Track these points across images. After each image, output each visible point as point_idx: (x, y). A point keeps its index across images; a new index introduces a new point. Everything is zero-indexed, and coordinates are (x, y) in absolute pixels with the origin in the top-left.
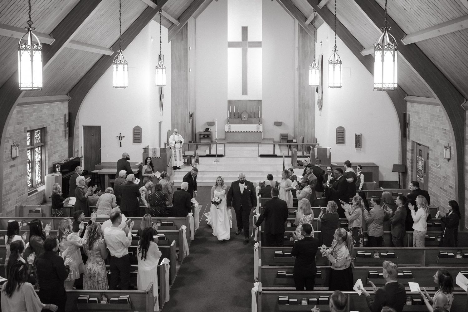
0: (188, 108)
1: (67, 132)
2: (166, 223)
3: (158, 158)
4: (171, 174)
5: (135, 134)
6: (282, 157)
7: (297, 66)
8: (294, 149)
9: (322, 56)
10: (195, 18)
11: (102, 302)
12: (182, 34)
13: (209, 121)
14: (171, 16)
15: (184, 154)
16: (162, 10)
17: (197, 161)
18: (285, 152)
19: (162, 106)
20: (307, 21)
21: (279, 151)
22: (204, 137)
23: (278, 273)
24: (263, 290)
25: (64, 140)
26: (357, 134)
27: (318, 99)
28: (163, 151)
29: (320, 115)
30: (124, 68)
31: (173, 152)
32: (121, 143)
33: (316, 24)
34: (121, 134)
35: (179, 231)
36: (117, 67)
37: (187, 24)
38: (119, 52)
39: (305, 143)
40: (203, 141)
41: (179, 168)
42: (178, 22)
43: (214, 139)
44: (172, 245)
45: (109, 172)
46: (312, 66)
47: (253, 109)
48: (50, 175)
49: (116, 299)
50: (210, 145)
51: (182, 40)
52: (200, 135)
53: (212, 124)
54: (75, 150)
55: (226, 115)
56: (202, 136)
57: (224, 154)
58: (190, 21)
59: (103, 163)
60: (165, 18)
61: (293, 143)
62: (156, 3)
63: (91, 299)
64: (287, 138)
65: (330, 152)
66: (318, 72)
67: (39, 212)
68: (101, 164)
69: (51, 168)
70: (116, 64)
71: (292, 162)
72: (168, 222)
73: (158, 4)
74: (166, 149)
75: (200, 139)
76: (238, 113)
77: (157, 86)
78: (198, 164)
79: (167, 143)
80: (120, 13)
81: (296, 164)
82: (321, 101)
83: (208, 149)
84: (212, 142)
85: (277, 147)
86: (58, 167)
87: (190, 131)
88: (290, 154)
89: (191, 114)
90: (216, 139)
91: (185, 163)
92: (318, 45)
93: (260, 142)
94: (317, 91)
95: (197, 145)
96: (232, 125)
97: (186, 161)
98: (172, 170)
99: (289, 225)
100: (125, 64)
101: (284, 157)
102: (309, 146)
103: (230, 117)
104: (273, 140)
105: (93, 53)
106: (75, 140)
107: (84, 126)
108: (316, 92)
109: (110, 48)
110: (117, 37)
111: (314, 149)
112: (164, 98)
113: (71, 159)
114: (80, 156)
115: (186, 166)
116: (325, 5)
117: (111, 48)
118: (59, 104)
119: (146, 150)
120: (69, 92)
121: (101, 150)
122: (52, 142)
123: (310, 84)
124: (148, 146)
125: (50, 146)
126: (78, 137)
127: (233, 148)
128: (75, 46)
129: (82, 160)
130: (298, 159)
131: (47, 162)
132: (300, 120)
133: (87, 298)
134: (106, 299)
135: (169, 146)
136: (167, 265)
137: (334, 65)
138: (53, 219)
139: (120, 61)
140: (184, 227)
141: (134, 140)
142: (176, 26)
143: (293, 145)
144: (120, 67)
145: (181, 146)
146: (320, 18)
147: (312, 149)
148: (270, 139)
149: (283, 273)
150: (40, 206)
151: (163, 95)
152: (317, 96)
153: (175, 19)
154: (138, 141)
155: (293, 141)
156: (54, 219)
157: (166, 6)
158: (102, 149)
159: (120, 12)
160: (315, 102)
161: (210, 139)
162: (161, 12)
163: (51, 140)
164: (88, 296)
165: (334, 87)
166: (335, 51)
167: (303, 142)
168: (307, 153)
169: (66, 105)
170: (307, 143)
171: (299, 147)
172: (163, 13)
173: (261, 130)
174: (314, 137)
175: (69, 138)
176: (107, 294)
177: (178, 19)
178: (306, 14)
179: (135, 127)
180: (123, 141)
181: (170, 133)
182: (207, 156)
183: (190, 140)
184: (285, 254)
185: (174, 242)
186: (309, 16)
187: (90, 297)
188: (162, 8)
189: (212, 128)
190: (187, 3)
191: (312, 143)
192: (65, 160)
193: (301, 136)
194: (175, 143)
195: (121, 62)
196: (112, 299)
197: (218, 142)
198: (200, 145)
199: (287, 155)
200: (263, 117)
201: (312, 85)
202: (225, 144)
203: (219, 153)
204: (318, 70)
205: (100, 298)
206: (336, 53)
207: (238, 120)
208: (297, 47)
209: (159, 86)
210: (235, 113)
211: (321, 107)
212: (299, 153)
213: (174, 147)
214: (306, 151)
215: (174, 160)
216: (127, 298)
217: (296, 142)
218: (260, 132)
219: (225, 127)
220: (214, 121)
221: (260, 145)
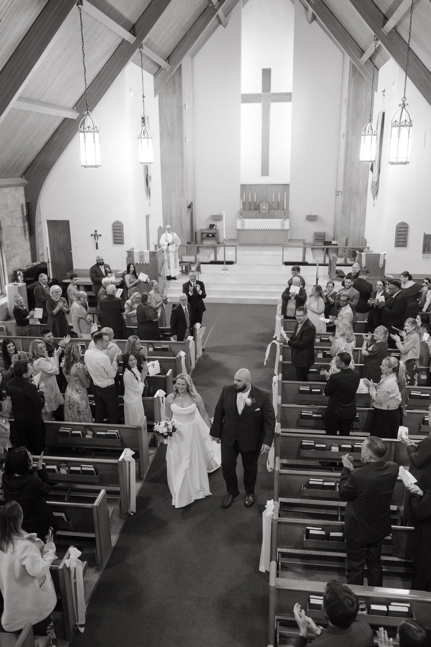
0: (186, 195)
1: (27, 228)
2: (160, 347)
3: (147, 264)
4: (165, 286)
5: (115, 231)
6: (315, 265)
7: (343, 130)
8: (333, 255)
9: (384, 114)
10: (193, 56)
11: (87, 436)
12: (174, 82)
13: (215, 214)
14: (158, 54)
15: (182, 259)
16: (144, 46)
17: (198, 269)
18: (320, 258)
19: (149, 192)
20: (364, 55)
21: (311, 256)
22: (208, 236)
23: (303, 414)
24: (282, 432)
25: (24, 239)
26: (427, 233)
27: (373, 182)
28: (153, 255)
29: (374, 206)
30: (94, 137)
31: (166, 257)
32: (97, 244)
33: (377, 60)
34: (96, 231)
35: (177, 358)
36: (85, 137)
37: (180, 67)
38: (86, 113)
39: (350, 246)
40: (207, 243)
41: (174, 278)
42: (168, 65)
43: (221, 240)
44: (168, 374)
45: (83, 282)
46: (367, 131)
47: (276, 197)
48: (12, 284)
49: (104, 433)
50: (215, 248)
51: (175, 92)
52: (202, 233)
53: (218, 218)
54: (39, 252)
55: (238, 206)
56: (204, 235)
57: (234, 260)
58: (185, 62)
59: (76, 270)
60: (148, 58)
61: (333, 246)
62: (134, 35)
63: (73, 432)
64: (324, 239)
65: (384, 260)
66: (375, 140)
67: (3, 330)
68: (73, 271)
69: (12, 275)
70: (83, 132)
71: (330, 273)
72: (162, 347)
73: (137, 36)
74: (156, 252)
75: (202, 239)
76: (255, 203)
77: (142, 163)
78: (200, 273)
79: (157, 244)
80: (84, 53)
81: (335, 276)
82: (376, 185)
83: (213, 253)
84: (219, 243)
85: (309, 251)
86: (19, 275)
87: (189, 229)
88: (327, 262)
89: (189, 204)
90: (224, 240)
91: (182, 271)
92: (378, 96)
93: (286, 245)
94: (372, 170)
95: (198, 248)
96: (247, 221)
97: (184, 269)
98: (166, 281)
99: (320, 356)
100: (96, 132)
101: (318, 265)
102: (354, 250)
103: (244, 209)
104: (303, 241)
105: (50, 116)
106: (38, 240)
107: (47, 221)
108: (370, 171)
109: (73, 108)
110: (83, 90)
111: (361, 254)
112: (151, 181)
113: (35, 264)
114: (46, 261)
115: (184, 276)
116: (395, 28)
117: (75, 108)
118: (12, 189)
119: (130, 254)
120: (24, 173)
121: (71, 253)
122: (8, 241)
123: (361, 159)
124: (133, 249)
125: (8, 247)
126: (41, 235)
127: (247, 252)
128: (25, 106)
129: (49, 265)
130: (338, 268)
131: (5, 267)
132: (343, 213)
133: (69, 431)
134: (91, 433)
135: (160, 249)
136: (162, 397)
137: (400, 129)
138: (20, 339)
139: (89, 127)
140: (182, 354)
141: (114, 240)
142: (165, 70)
143: (331, 249)
144: (89, 136)
145: (176, 249)
146: (385, 50)
147: (358, 255)
148: (299, 240)
149: (310, 413)
150: (4, 323)
151: (150, 177)
152: (372, 177)
153: (163, 59)
154: (119, 241)
155: (332, 243)
156: (22, 339)
157: (149, 40)
158: (73, 251)
159: (83, 51)
160: (367, 186)
161: (215, 239)
162: (142, 48)
163: (7, 239)
164: (70, 429)
165: (398, 163)
166: (404, 106)
167: (346, 245)
168: (351, 260)
169: (21, 191)
170: (352, 247)
171: (340, 252)
172: (146, 50)
173: (287, 227)
174: (363, 238)
175: (30, 237)
176: (92, 428)
177: (168, 59)
178: (363, 45)
179: (115, 223)
180: (100, 241)
181: (161, 231)
182: (212, 263)
183: (189, 241)
184: (313, 390)
185: (170, 371)
186: (367, 47)
187: (72, 430)
188: (144, 42)
189: (218, 224)
190: (181, 31)
191: (360, 247)
192: (27, 266)
193: (343, 237)
194: (168, 245)
195: (90, 129)
196: (98, 433)
197: (227, 244)
198: (202, 247)
199: (322, 262)
200: (290, 208)
201: (365, 160)
202: (236, 246)
203: (227, 259)
204: (374, 137)
205: (84, 432)
206: (404, 109)
207: (255, 213)
208: (346, 100)
209: (143, 163)
210: (250, 203)
211: (376, 193)
212: (340, 261)
213: (167, 250)
214: (349, 257)
215: (167, 267)
216: (116, 433)
217: (336, 245)
218: (286, 230)
219: (236, 222)
220: (222, 214)
221: (285, 248)
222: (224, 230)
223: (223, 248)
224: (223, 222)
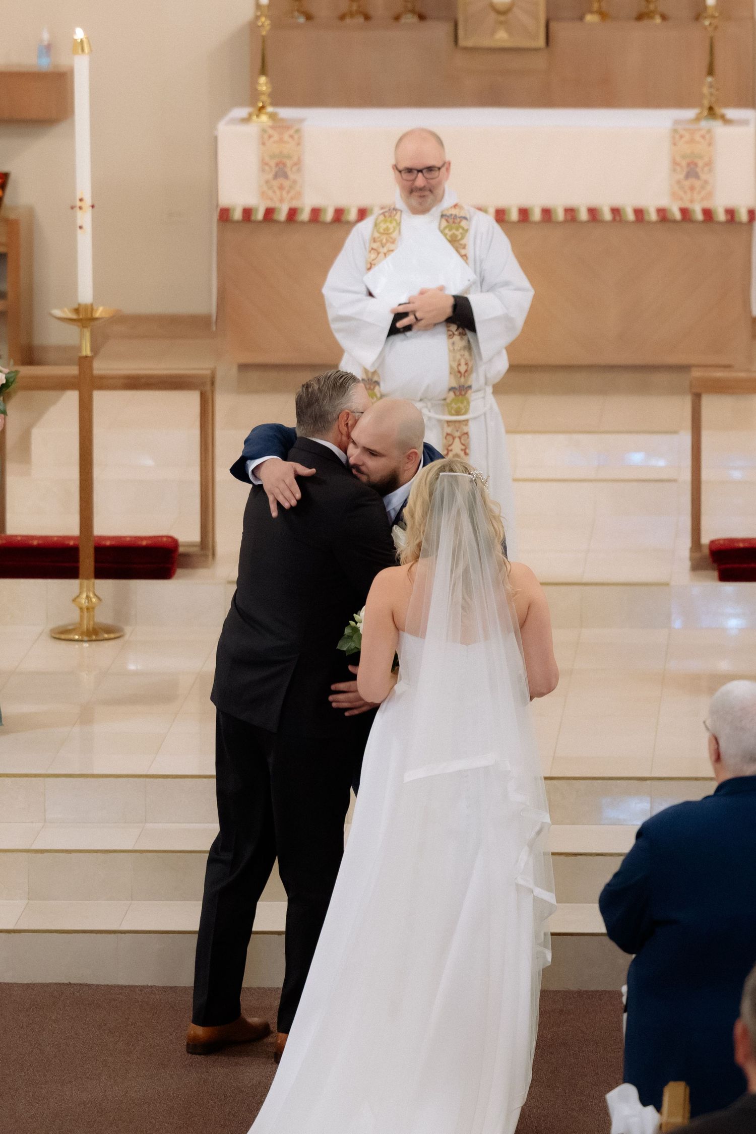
53: (25, 102)
90: (82, 318)
93: (723, 371)
173: (732, 187)
202: (208, 390)
207: (408, 45)
218: (721, 216)
219: (214, 141)
220: (62, 61)
221: (711, 405)
222: (85, 218)
223: (71, 398)
224: (71, 135)
